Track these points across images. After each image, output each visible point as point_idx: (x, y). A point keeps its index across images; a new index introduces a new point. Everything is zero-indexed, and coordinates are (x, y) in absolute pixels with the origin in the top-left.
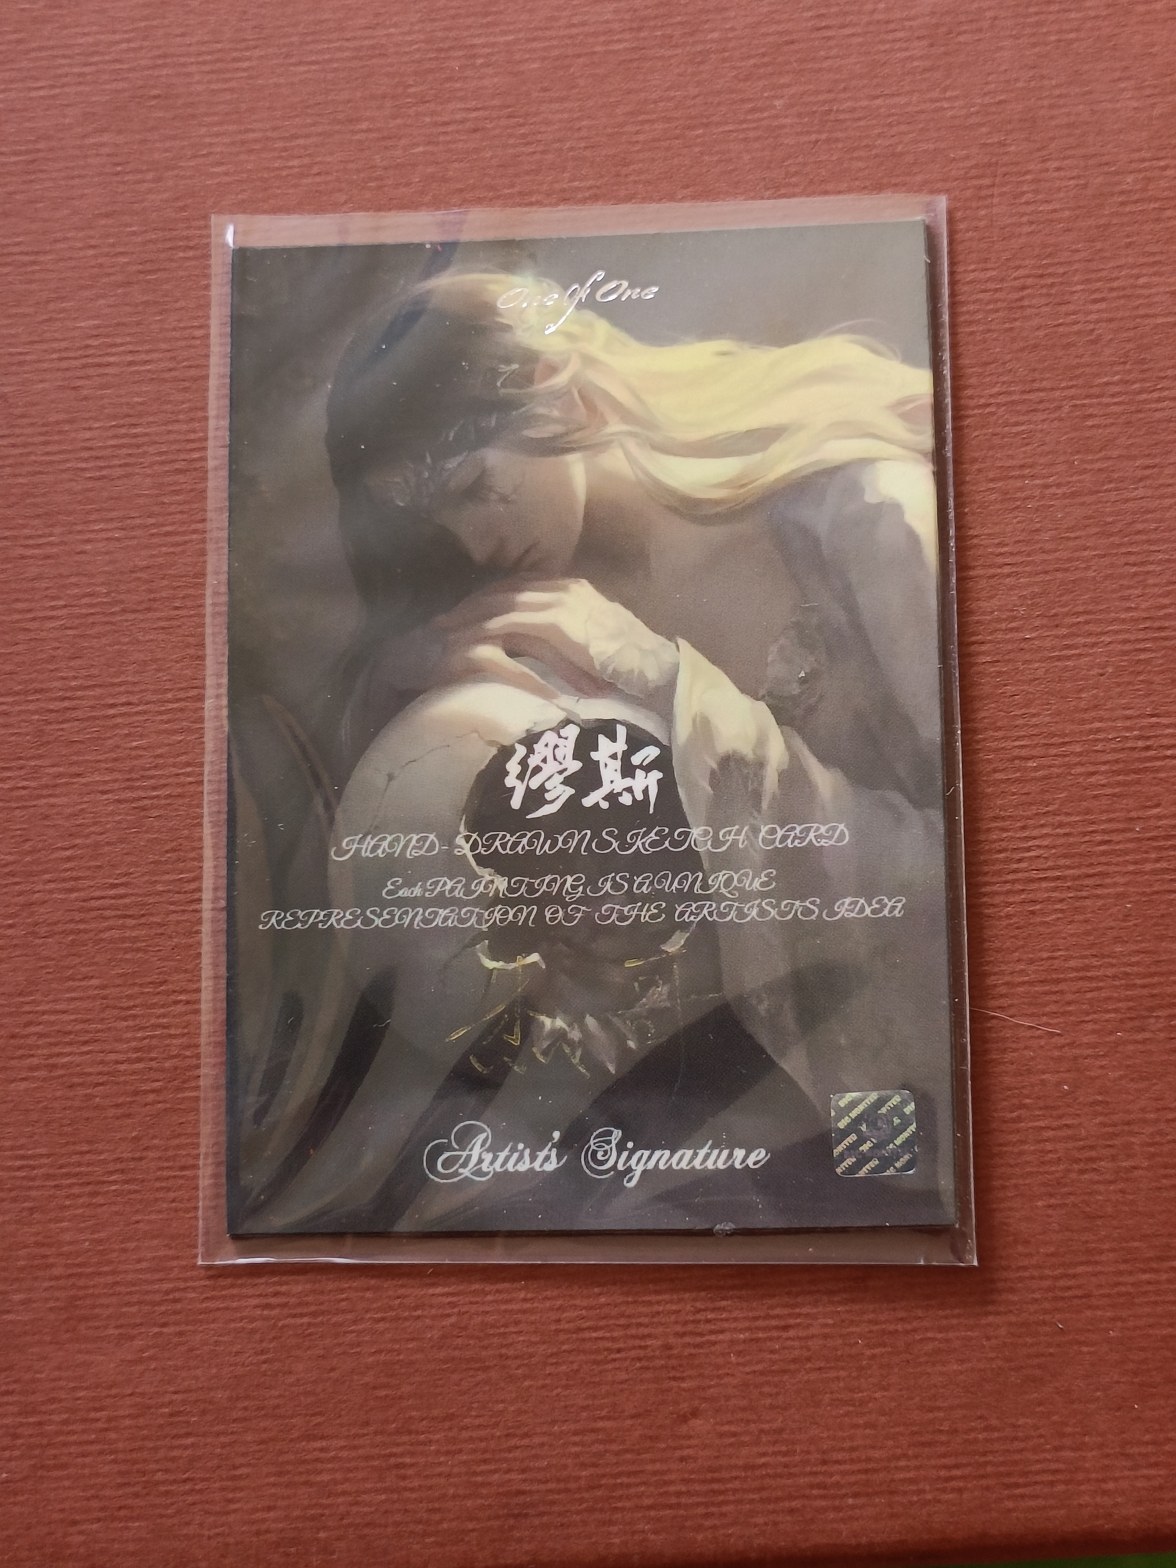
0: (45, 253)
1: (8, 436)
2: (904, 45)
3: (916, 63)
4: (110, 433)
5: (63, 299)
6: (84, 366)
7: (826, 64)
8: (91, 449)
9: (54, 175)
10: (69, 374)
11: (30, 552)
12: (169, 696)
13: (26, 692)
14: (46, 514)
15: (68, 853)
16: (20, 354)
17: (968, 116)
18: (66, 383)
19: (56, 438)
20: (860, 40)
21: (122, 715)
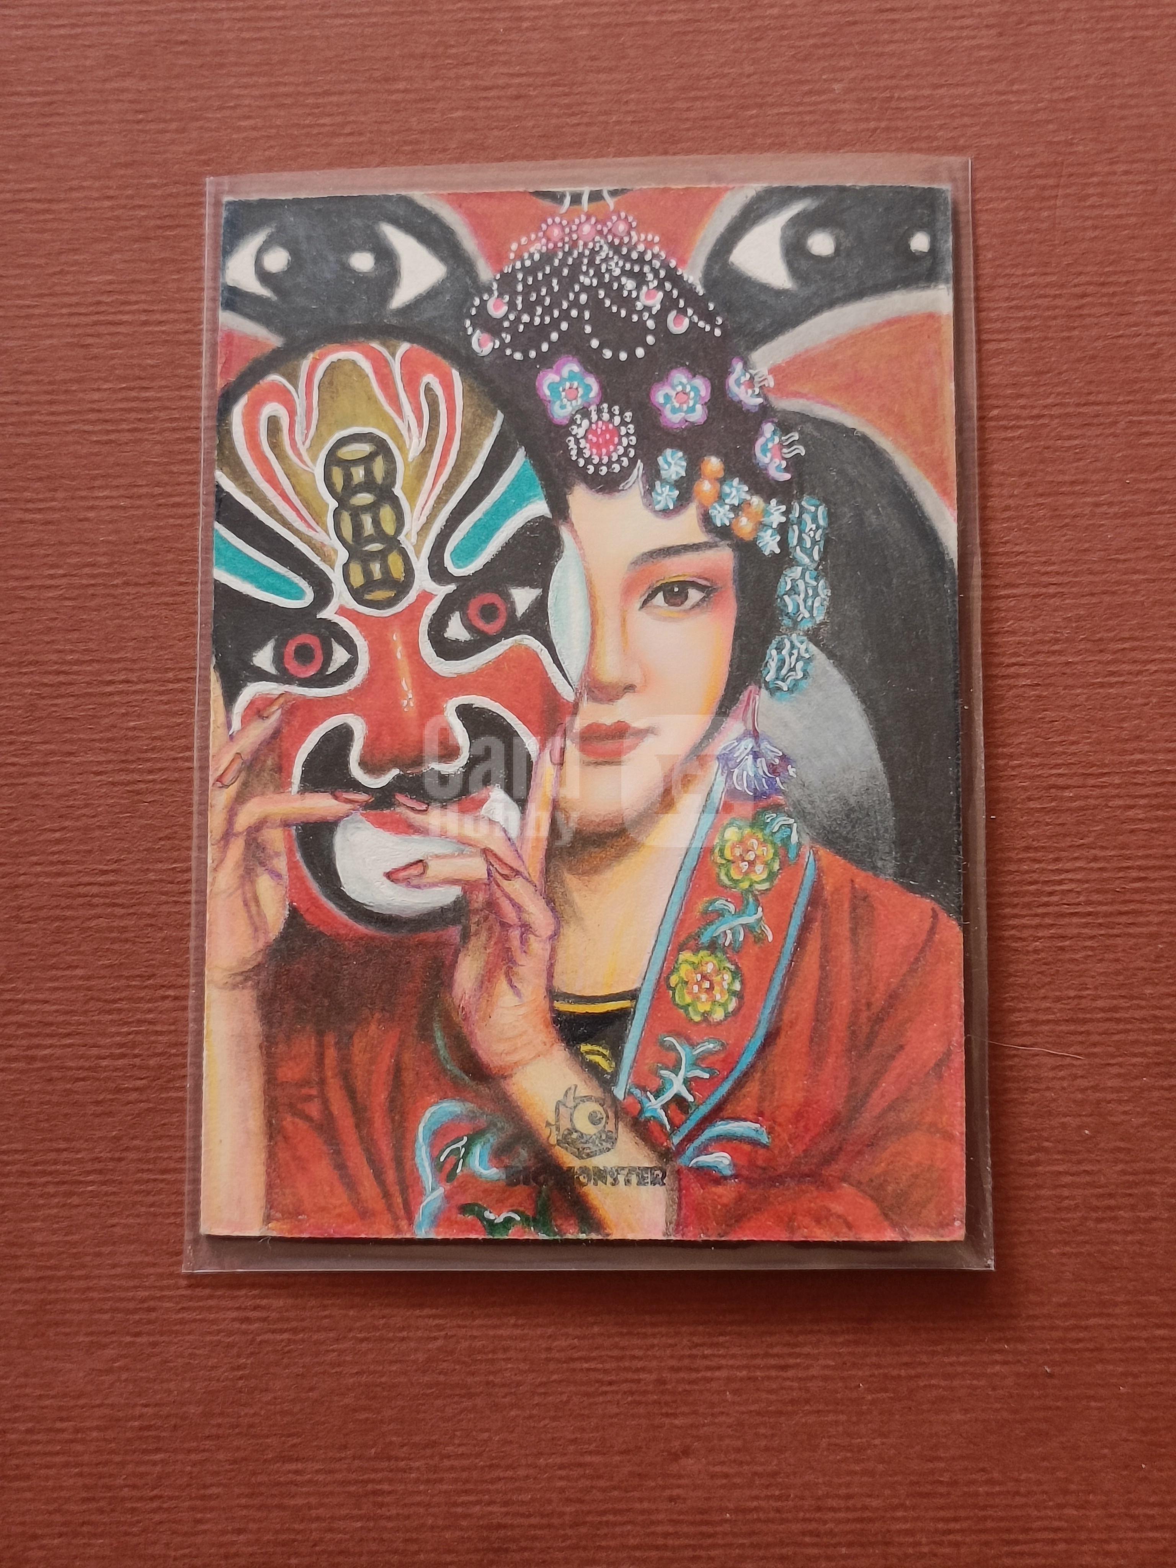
0: (59, 201)
1: (12, 393)
2: (972, 33)
3: (983, 53)
4: (120, 396)
5: (75, 251)
6: (95, 324)
7: (888, 49)
8: (99, 411)
9: (73, 119)
10: (79, 331)
11: (29, 516)
12: (170, 675)
13: (20, 664)
14: (48, 477)
15: (57, 835)
16: (29, 307)
17: (1037, 111)
18: (75, 340)
19: (63, 397)
20: (925, 24)
21: (120, 693)
